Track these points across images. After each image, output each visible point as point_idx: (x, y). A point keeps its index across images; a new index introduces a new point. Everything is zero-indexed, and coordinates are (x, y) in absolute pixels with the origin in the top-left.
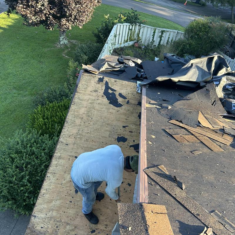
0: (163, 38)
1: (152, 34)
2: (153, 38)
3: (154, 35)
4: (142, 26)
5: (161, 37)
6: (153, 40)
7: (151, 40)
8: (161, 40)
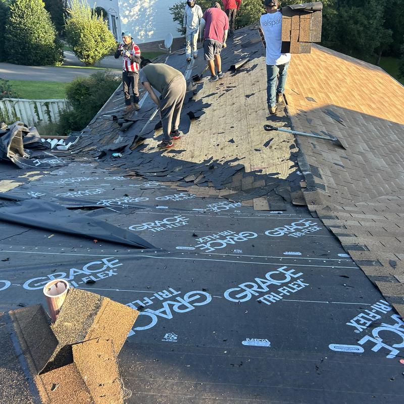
0: (52, 114)
1: (34, 110)
2: (38, 115)
3: (37, 111)
4: (15, 101)
5: (48, 112)
6: (39, 119)
7: (37, 120)
8: (50, 117)
